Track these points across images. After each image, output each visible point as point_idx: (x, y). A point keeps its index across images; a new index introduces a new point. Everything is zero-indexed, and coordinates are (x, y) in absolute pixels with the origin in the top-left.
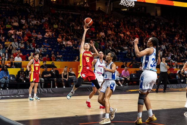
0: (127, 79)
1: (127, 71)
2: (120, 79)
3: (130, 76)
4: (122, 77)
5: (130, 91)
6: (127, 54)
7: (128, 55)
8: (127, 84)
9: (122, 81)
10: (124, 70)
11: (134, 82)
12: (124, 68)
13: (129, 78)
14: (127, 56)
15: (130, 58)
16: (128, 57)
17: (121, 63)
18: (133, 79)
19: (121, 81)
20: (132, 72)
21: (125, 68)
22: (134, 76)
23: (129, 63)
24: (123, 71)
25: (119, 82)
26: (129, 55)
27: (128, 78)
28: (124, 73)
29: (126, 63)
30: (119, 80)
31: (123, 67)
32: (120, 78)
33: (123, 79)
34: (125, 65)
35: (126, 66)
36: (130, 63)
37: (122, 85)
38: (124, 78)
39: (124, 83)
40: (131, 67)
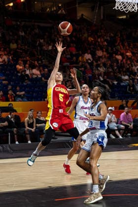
0: (129, 126)
1: (129, 114)
2: (117, 127)
3: (134, 122)
4: (121, 124)
6: (128, 87)
7: (129, 89)
8: (129, 134)
12: (124, 109)
13: (132, 125)
15: (133, 93)
16: (129, 92)
20: (136, 115)
21: (126, 109)
23: (131, 102)
25: (117, 132)
26: (132, 88)
27: (131, 124)
28: (124, 117)
30: (116, 128)
31: (122, 108)
32: (118, 125)
33: (122, 126)
34: (125, 105)
35: (127, 106)
37: (121, 137)
38: (123, 125)
39: (124, 133)
40: (134, 108)
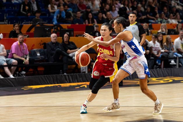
0: (23, 61)
1: (24, 44)
2: (7, 62)
3: (30, 55)
4: (13, 58)
5: (31, 89)
6: (22, 5)
7: (24, 9)
8: (24, 72)
9: (12, 67)
10: (15, 41)
11: (39, 69)
12: (17, 37)
13: (28, 59)
14: (22, 10)
15: (29, 14)
16: (24, 12)
17: (10, 27)
18: (36, 61)
19: (9, 66)
20: (34, 45)
21: (20, 36)
22: (38, 54)
23: (26, 26)
24: (15, 44)
25: (7, 69)
26: (27, 8)
27: (26, 58)
29: (21, 27)
30: (5, 64)
31: (14, 35)
32: (8, 59)
33: (14, 61)
34: (17, 32)
36: (30, 25)
37: (12, 76)
38: (15, 59)
39: (17, 70)
40: (31, 36)
